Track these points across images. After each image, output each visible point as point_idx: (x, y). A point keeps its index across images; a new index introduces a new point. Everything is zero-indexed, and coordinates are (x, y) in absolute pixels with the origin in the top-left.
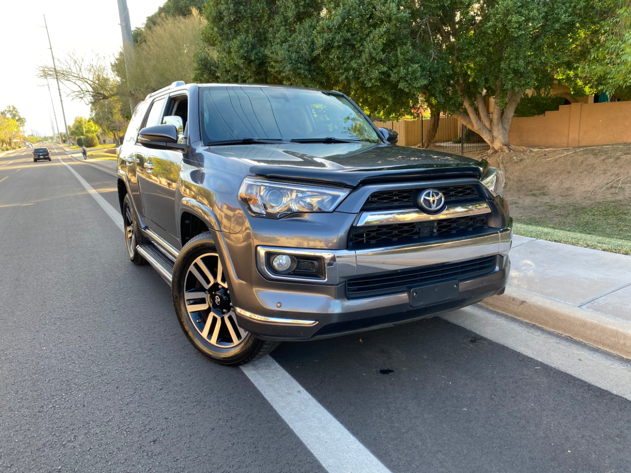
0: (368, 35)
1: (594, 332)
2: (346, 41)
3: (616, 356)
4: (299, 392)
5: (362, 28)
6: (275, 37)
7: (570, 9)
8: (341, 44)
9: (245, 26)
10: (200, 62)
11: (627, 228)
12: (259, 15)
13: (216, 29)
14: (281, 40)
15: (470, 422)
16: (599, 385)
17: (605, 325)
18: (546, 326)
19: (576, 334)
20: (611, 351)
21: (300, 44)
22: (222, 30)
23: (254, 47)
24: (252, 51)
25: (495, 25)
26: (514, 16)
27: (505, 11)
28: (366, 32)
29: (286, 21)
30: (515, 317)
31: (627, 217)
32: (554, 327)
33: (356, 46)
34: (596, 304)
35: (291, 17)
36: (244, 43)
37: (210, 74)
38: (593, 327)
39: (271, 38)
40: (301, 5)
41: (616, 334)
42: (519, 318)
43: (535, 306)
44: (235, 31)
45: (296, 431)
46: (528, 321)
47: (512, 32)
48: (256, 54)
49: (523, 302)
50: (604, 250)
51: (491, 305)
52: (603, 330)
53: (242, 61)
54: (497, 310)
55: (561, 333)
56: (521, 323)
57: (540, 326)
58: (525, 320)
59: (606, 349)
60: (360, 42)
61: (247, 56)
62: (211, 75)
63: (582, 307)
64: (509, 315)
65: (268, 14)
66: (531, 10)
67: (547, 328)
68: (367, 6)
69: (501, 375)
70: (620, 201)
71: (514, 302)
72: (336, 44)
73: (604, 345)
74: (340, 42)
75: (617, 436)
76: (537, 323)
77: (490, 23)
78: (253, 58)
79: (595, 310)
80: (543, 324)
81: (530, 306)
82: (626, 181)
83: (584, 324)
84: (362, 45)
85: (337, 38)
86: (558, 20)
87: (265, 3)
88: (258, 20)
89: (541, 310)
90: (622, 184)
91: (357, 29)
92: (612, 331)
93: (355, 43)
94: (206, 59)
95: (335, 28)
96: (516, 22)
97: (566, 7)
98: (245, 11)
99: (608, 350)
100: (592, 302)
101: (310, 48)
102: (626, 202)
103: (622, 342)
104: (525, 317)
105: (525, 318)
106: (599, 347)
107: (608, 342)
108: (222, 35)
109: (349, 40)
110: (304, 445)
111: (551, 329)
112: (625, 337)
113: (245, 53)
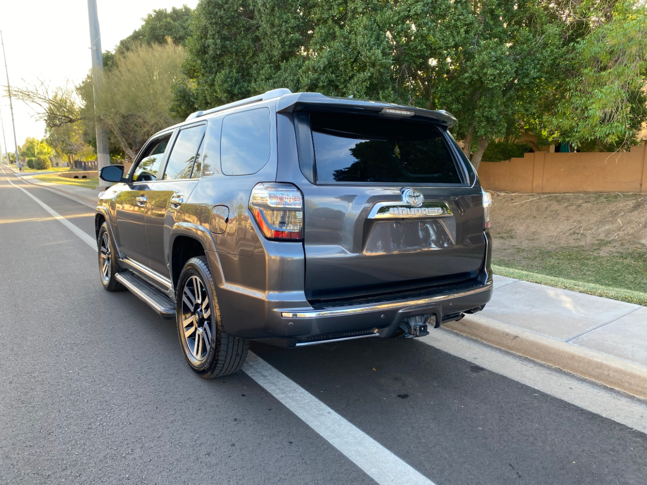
0: (351, 78)
1: (581, 364)
2: (331, 82)
3: (601, 386)
4: (329, 413)
5: (345, 71)
6: (259, 73)
7: (539, 66)
8: (325, 84)
9: (229, 61)
10: (179, 94)
11: (590, 273)
12: (244, 51)
13: (199, 62)
14: (265, 76)
15: (487, 438)
16: (590, 410)
17: (591, 358)
18: (538, 359)
19: (565, 367)
20: (597, 381)
21: (286, 82)
22: (206, 62)
23: (237, 82)
24: (236, 86)
25: (471, 77)
26: (489, 69)
27: (481, 64)
28: (350, 74)
29: (271, 59)
30: (509, 351)
31: (589, 262)
32: (544, 360)
33: (340, 87)
34: (580, 339)
35: (277, 55)
36: (228, 77)
37: (188, 105)
38: (580, 360)
39: (255, 74)
40: (287, 45)
41: (600, 366)
42: (512, 352)
43: (527, 341)
44: (218, 65)
45: (336, 445)
46: (521, 355)
47: (487, 84)
48: (240, 88)
49: (516, 337)
50: (581, 292)
51: (486, 340)
52: (590, 363)
53: (225, 95)
54: (491, 344)
55: (551, 365)
56: (514, 355)
57: (532, 359)
58: (518, 354)
59: (592, 379)
60: (343, 83)
61: (231, 90)
62: (189, 107)
63: (569, 342)
64: (503, 349)
65: (253, 51)
66: (504, 65)
67: (539, 361)
68: (352, 51)
69: (505, 400)
70: (583, 247)
71: (508, 337)
72: (321, 84)
73: (590, 375)
74: (325, 82)
75: (612, 451)
76: (529, 356)
77: (466, 75)
79: (580, 345)
80: (534, 357)
81: (522, 340)
82: (587, 228)
83: (572, 357)
84: (345, 87)
85: (322, 78)
86: (527, 75)
87: (251, 40)
88: (242, 55)
89: (533, 344)
90: (583, 230)
91: (341, 71)
92: (597, 363)
93: (339, 84)
94: (185, 90)
95: (320, 70)
96: (491, 75)
97: (534, 64)
98: (231, 46)
99: (594, 380)
100: (577, 338)
101: (295, 86)
102: (587, 248)
103: (606, 373)
104: (518, 350)
105: (517, 352)
106: (586, 378)
107: (594, 373)
108: (205, 68)
109: (333, 81)
110: (346, 457)
111: (542, 362)
112: (609, 368)
113: (228, 87)
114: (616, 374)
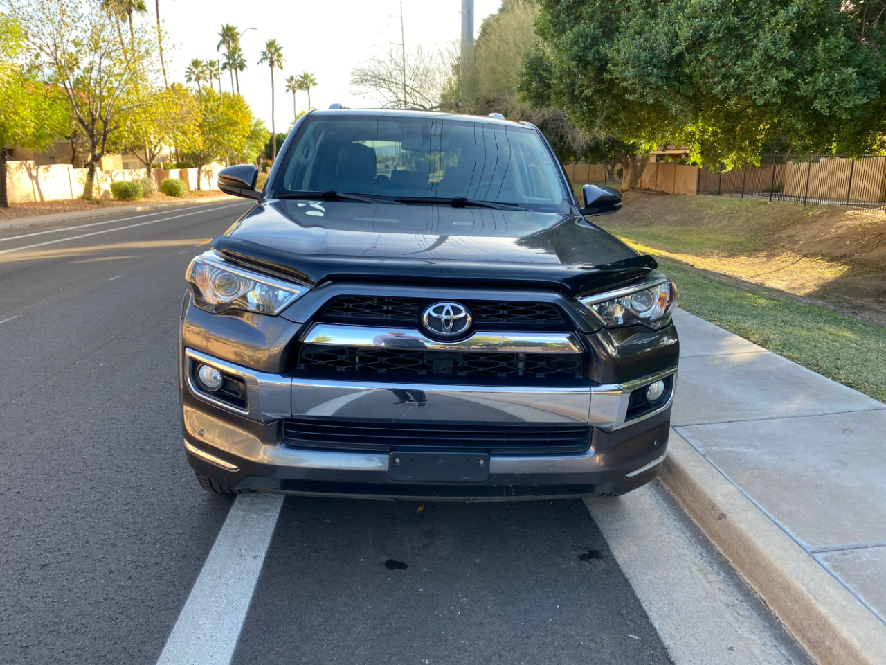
1: (797, 607)
2: (730, 30)
6: (627, 26)
13: (548, 17)
14: (635, 30)
17: (813, 602)
18: (742, 570)
19: (773, 601)
20: (810, 653)
21: (658, 37)
22: (558, 17)
23: (594, 42)
24: (591, 48)
28: (767, 14)
30: (709, 538)
32: (750, 575)
33: (747, 38)
34: (850, 556)
36: (582, 36)
38: (796, 598)
39: (623, 27)
41: (823, 624)
42: (712, 541)
43: (735, 529)
44: (575, 19)
46: (721, 551)
49: (723, 516)
52: (807, 610)
53: (574, 63)
54: (692, 517)
55: (756, 589)
57: (734, 565)
58: (720, 548)
59: (804, 645)
61: (583, 55)
63: (816, 555)
67: (742, 573)
71: (712, 511)
72: (712, 36)
73: (804, 636)
74: (719, 32)
80: (738, 564)
81: (729, 525)
85: (715, 26)
89: (741, 539)
91: (752, 10)
92: (819, 616)
93: (746, 33)
95: (713, 10)
100: (846, 551)
101: (671, 42)
103: (827, 643)
104: (720, 542)
105: (720, 545)
106: (797, 638)
107: (809, 635)
108: (556, 25)
109: (737, 29)
111: (745, 578)
112: (835, 635)
114: (842, 653)
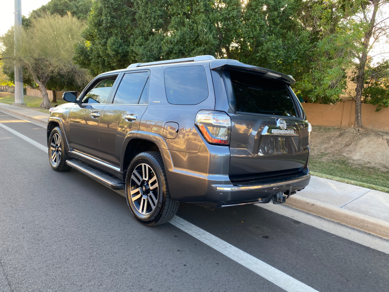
0: (193, 49)
1: (352, 220)
2: (180, 51)
3: (363, 232)
4: (230, 246)
5: (189, 45)
6: (134, 41)
7: (296, 53)
8: (177, 52)
9: (116, 32)
10: (80, 49)
12: (125, 26)
13: (96, 30)
14: (139, 43)
15: (321, 260)
16: (364, 245)
17: (357, 217)
18: (326, 217)
19: (342, 221)
20: (361, 229)
21: (152, 48)
22: (100, 31)
23: (121, 45)
24: (120, 48)
25: (260, 56)
26: (271, 52)
27: (267, 49)
28: (192, 47)
29: (142, 33)
30: (309, 212)
32: (330, 218)
33: (186, 54)
34: (347, 207)
35: (147, 31)
36: (116, 42)
37: (85, 57)
38: (351, 218)
39: (132, 41)
40: (154, 26)
41: (363, 221)
42: (310, 213)
43: (320, 207)
44: (108, 33)
45: (244, 265)
46: (316, 215)
47: (269, 61)
48: (122, 49)
49: (313, 205)
50: (336, 181)
51: (294, 206)
52: (357, 219)
53: (113, 53)
54: (298, 209)
55: (334, 220)
56: (312, 215)
57: (323, 217)
58: (314, 214)
59: (358, 228)
60: (188, 52)
61: (117, 50)
62: (86, 58)
63: (342, 208)
64: (305, 211)
65: (131, 27)
66: (280, 51)
67: (327, 218)
68: (194, 33)
69: (320, 239)
71: (308, 205)
72: (174, 51)
73: (357, 226)
74: (177, 51)
75: (385, 266)
76: (321, 215)
77: (258, 54)
78: (120, 51)
79: (349, 210)
81: (317, 207)
83: (347, 216)
85: (175, 48)
86: (291, 58)
87: (130, 20)
88: (124, 29)
89: (324, 209)
91: (187, 45)
92: (361, 220)
93: (185, 52)
94: (83, 48)
95: (175, 43)
96: (272, 56)
97: (294, 52)
98: (117, 23)
99: (359, 229)
100: (346, 206)
101: (158, 51)
103: (366, 225)
104: (314, 212)
105: (314, 213)
106: (354, 227)
107: (359, 225)
108: (100, 35)
109: (182, 50)
110: (253, 271)
111: (328, 219)
112: (368, 222)
113: (115, 48)
114: (372, 226)
